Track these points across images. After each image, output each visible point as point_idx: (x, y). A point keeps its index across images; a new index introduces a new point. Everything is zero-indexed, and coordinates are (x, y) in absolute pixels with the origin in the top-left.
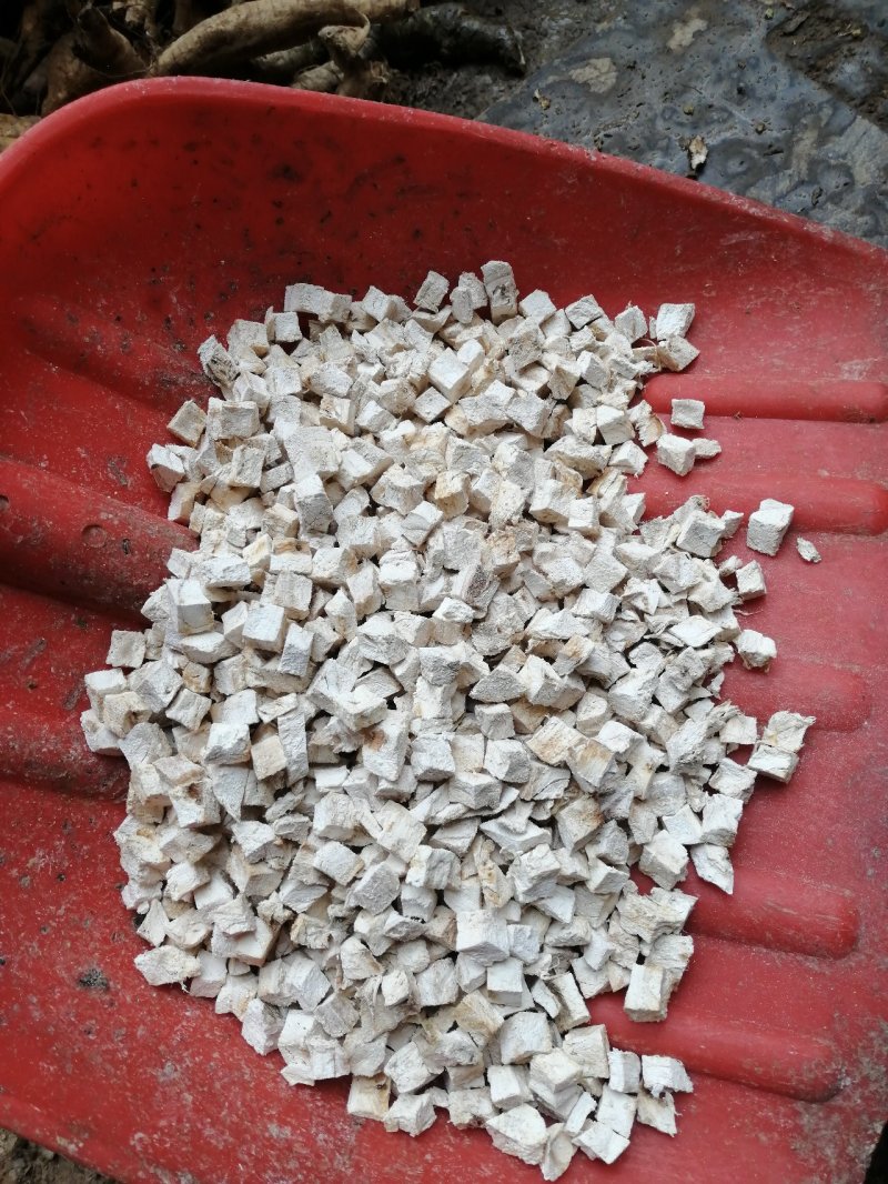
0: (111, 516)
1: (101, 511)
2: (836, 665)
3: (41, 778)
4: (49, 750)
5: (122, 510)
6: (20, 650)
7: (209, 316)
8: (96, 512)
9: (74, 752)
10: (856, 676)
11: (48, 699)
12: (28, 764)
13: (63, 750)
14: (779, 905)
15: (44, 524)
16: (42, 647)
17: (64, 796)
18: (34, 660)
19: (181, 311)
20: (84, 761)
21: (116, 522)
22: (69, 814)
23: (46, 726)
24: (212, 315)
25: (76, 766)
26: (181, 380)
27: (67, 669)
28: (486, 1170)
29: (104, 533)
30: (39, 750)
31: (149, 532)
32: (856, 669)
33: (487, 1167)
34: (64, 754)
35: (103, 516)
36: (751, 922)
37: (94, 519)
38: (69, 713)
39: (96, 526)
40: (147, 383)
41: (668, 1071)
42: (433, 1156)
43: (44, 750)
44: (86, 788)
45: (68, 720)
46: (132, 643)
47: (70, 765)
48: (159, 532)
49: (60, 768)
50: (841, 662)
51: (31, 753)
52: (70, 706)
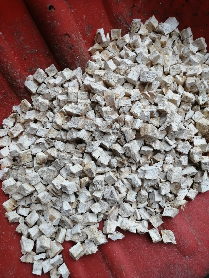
0: (75, 37)
1: (73, 33)
2: (196, 238)
3: (8, 79)
4: (15, 76)
5: (79, 38)
6: (29, 48)
7: (145, 14)
8: (72, 33)
9: (20, 81)
10: (198, 245)
11: (26, 65)
12: (8, 74)
13: (18, 78)
14: (124, 270)
15: (58, 23)
16: (34, 52)
17: (10, 88)
18: (30, 53)
19: (139, 6)
20: (20, 85)
21: (74, 39)
22: (8, 93)
23: (19, 70)
24: (146, 14)
25: (18, 84)
26: (123, 22)
27: (36, 62)
28: (11, 248)
29: (69, 39)
30: (13, 73)
31: (80, 49)
32: (199, 244)
33: (12, 247)
34: (17, 79)
35: (73, 35)
36: (114, 266)
37: (70, 34)
38: (27, 72)
39: (69, 36)
40: (114, 15)
41: (65, 272)
42: (5, 234)
43: (14, 74)
44: (16, 91)
45: (26, 73)
46: (53, 70)
47: (17, 83)
48: (82, 51)
49: (15, 81)
50: (198, 239)
51: (10, 72)
52: (29, 71)
